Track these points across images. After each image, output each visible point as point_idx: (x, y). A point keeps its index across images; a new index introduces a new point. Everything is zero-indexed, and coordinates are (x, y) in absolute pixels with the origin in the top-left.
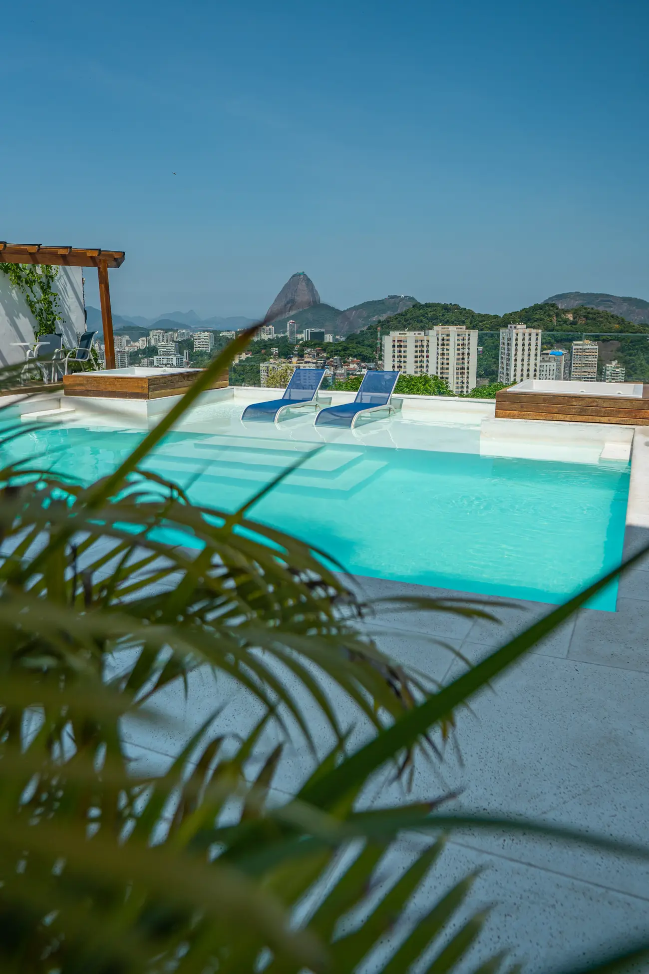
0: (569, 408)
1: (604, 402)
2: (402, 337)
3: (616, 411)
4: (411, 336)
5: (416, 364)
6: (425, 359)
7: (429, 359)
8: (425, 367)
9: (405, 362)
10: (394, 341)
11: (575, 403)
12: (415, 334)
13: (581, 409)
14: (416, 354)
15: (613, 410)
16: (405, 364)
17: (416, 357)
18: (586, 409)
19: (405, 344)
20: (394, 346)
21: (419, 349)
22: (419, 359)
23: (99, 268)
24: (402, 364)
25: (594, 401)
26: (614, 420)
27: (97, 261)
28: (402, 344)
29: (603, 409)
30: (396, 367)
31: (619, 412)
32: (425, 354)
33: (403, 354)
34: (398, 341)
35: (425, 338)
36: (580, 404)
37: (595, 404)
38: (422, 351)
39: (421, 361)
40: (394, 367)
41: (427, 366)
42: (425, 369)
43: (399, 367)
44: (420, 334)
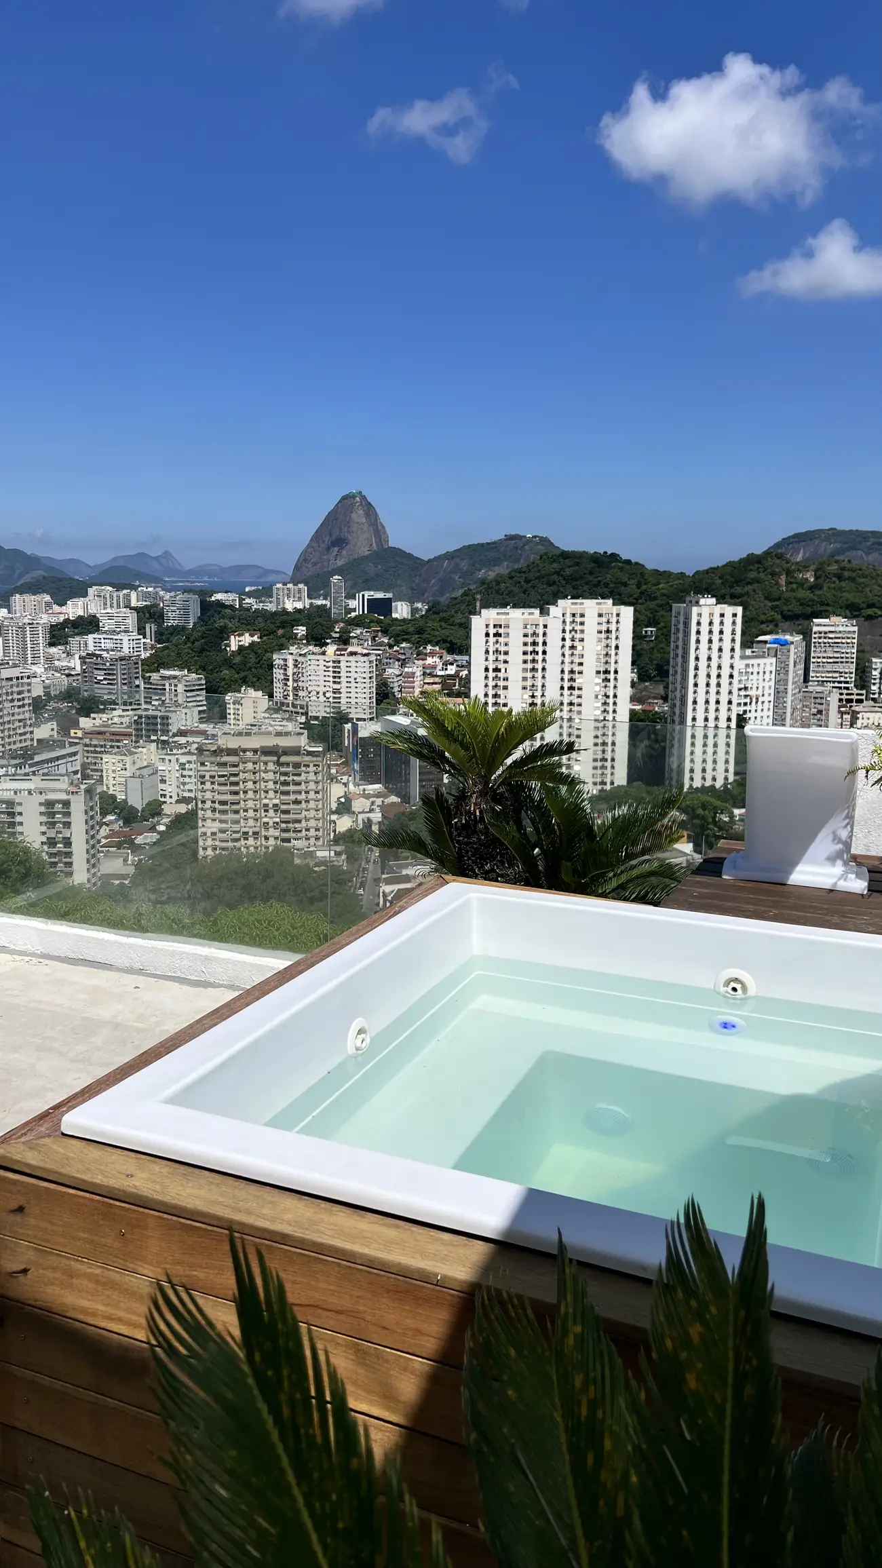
2: (502, 619)
4: (517, 618)
5: (525, 666)
6: (540, 657)
7: (547, 657)
8: (540, 670)
9: (506, 662)
10: (487, 626)
12: (523, 614)
14: (526, 648)
16: (506, 665)
17: (525, 653)
19: (506, 630)
20: (487, 635)
21: (530, 640)
22: (529, 657)
24: (502, 666)
28: (501, 631)
30: (491, 670)
32: (540, 649)
33: (502, 649)
34: (495, 626)
35: (542, 620)
38: (534, 644)
39: (534, 661)
40: (487, 670)
41: (544, 669)
42: (539, 674)
43: (497, 670)
44: (533, 613)
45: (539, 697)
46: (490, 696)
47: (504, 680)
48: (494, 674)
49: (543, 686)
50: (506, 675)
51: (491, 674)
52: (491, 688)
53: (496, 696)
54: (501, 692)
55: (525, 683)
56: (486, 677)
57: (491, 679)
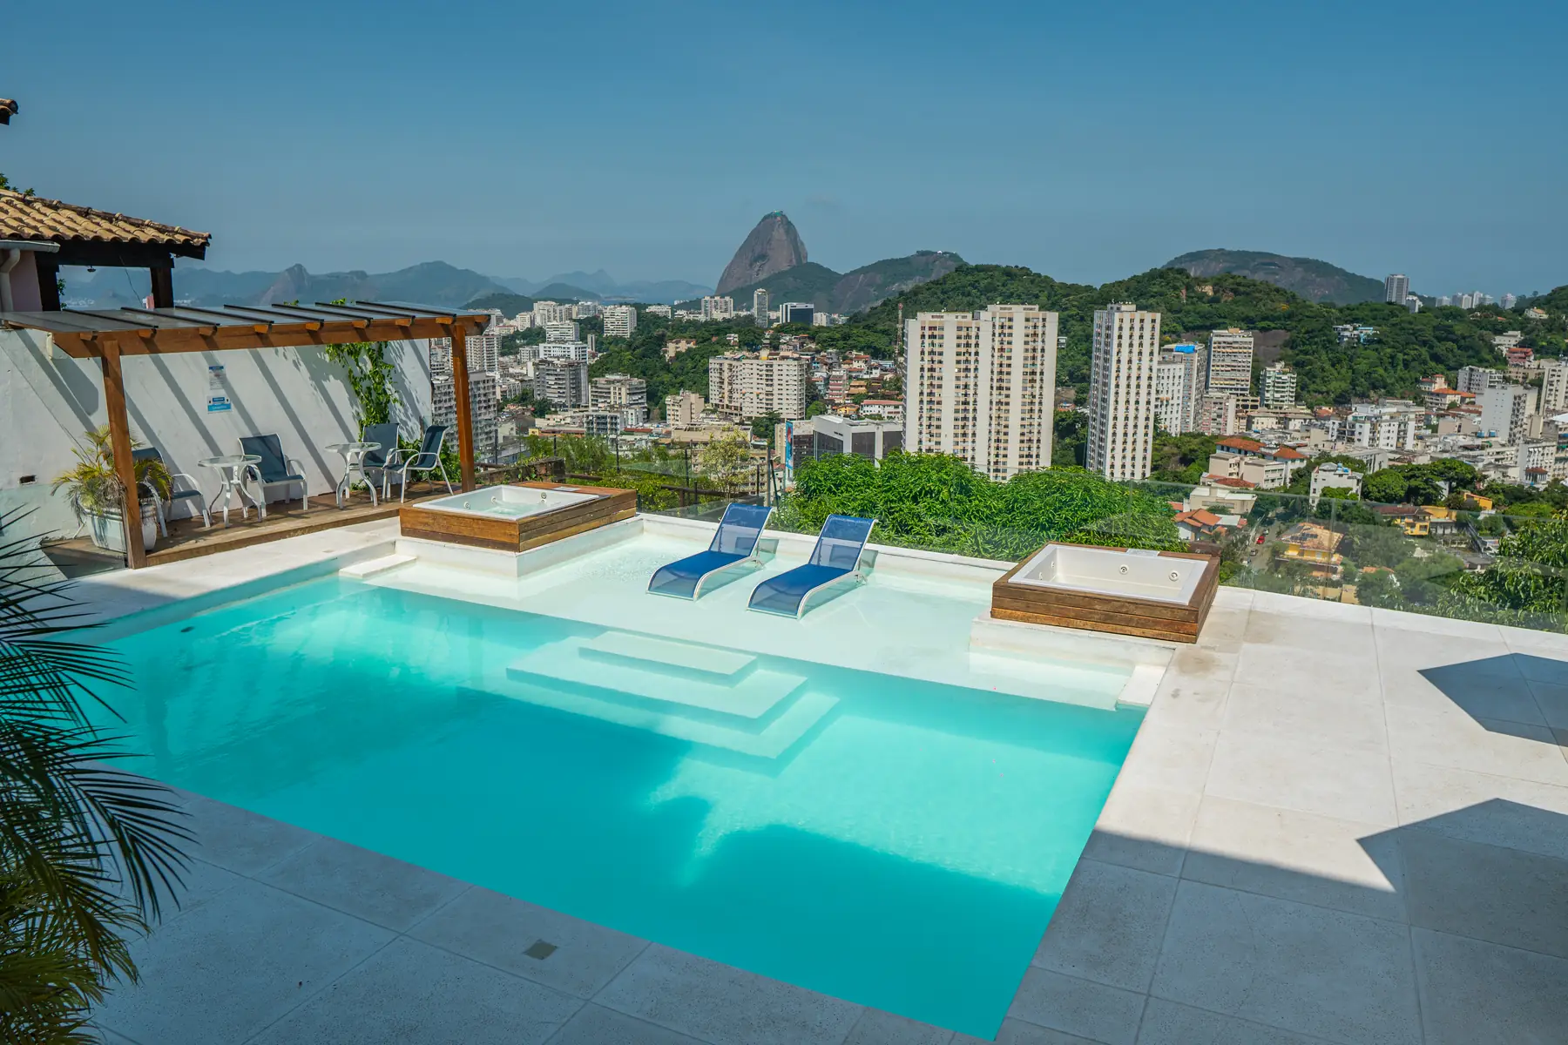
0: (1091, 613)
1: (1136, 608)
2: (937, 322)
3: (1153, 622)
4: (950, 321)
5: (959, 366)
6: (972, 358)
7: (979, 357)
8: (972, 370)
9: (940, 362)
10: (923, 328)
11: (1097, 607)
12: (957, 317)
13: (1106, 615)
14: (959, 350)
15: (1149, 620)
16: (940, 365)
17: (958, 354)
18: (1112, 616)
19: (941, 333)
20: (923, 336)
21: (963, 341)
22: (962, 358)
23: (453, 339)
24: (936, 366)
25: (1122, 606)
26: (1148, 632)
27: (452, 327)
28: (936, 333)
29: (1136, 618)
30: (926, 370)
31: (1156, 623)
32: (972, 350)
33: (937, 349)
34: (930, 328)
35: (973, 324)
36: (1105, 608)
37: (1124, 610)
38: (968, 345)
39: (967, 361)
40: (922, 369)
41: (976, 369)
42: (972, 374)
43: (932, 370)
44: (965, 317)
45: (971, 395)
46: (925, 394)
47: (938, 379)
48: (929, 374)
49: (976, 385)
50: (940, 375)
51: (926, 374)
52: (926, 386)
53: (931, 394)
54: (936, 391)
55: (958, 383)
56: (922, 377)
57: (926, 378)
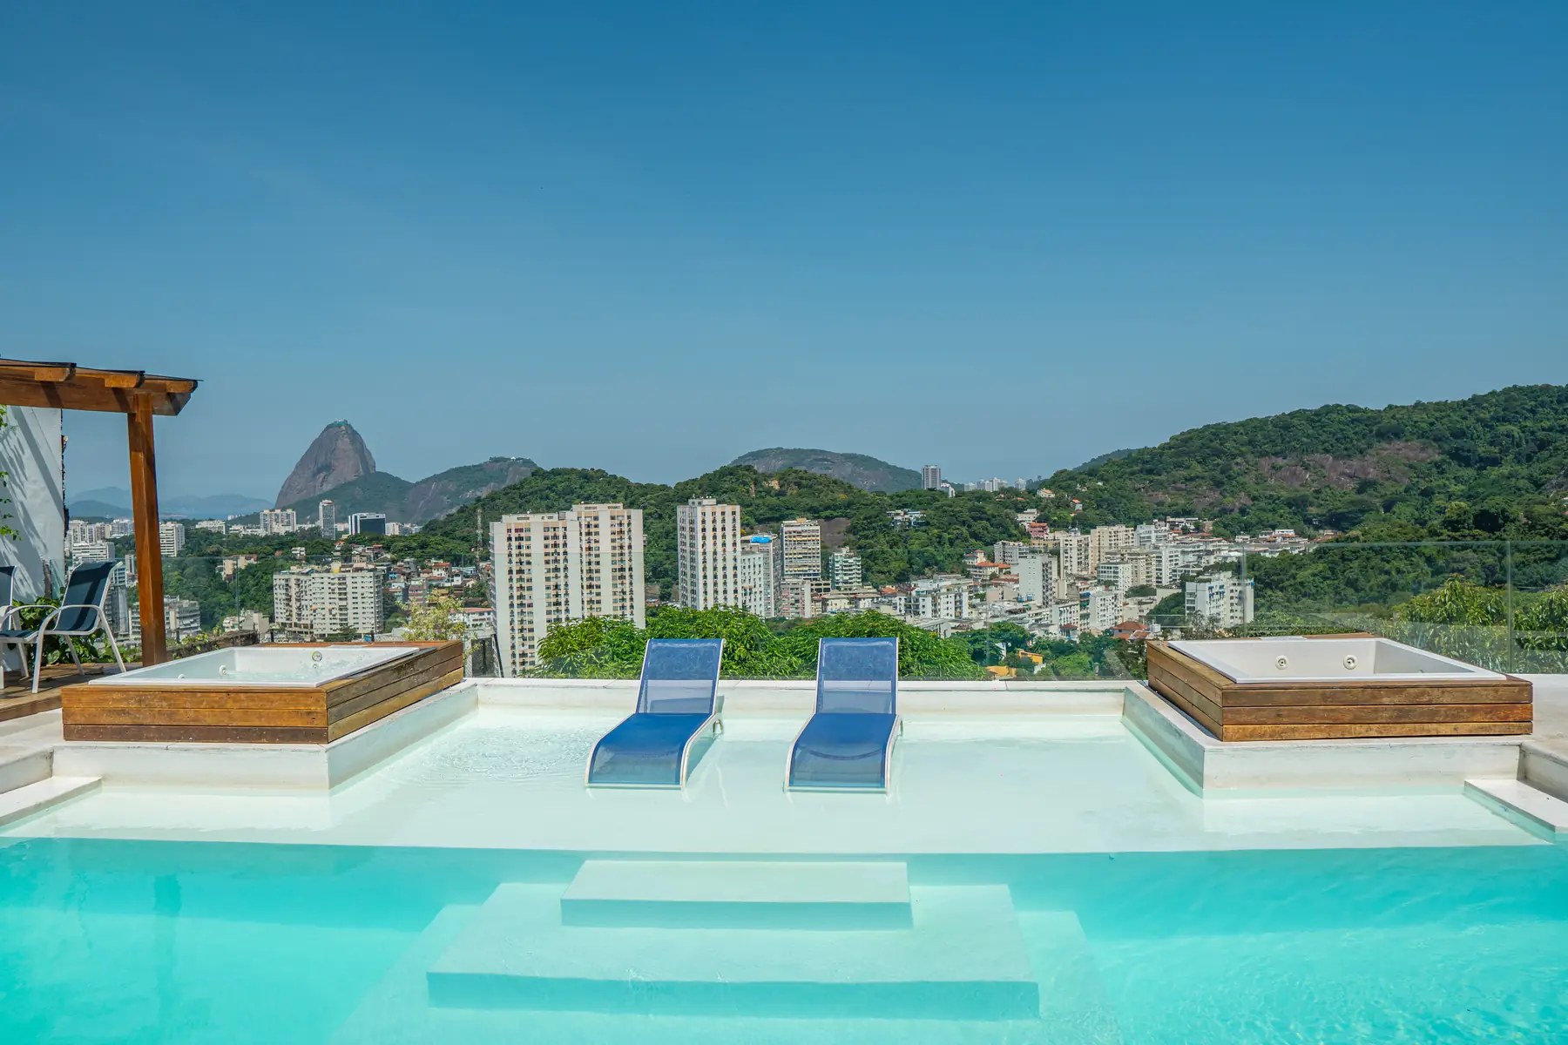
0: (1376, 711)
1: (1443, 692)
2: (523, 524)
3: (1468, 711)
4: (536, 523)
5: (548, 566)
6: (561, 557)
7: (568, 557)
8: (562, 570)
9: (529, 563)
10: (509, 530)
11: (1386, 700)
12: (543, 518)
13: (1400, 710)
14: (547, 550)
15: (1462, 709)
16: (529, 567)
17: (546, 554)
18: (1409, 711)
19: (528, 534)
20: (510, 539)
21: (551, 542)
22: (551, 558)
23: (132, 417)
24: (525, 567)
25: (1423, 694)
26: (1464, 727)
27: (130, 399)
28: (523, 535)
29: (1443, 709)
30: (514, 572)
31: (1474, 711)
32: (561, 550)
33: (524, 551)
34: (517, 530)
35: (561, 524)
36: (1396, 700)
37: (1425, 699)
38: (556, 545)
39: (556, 561)
40: (510, 572)
41: (566, 568)
42: (562, 574)
43: (520, 571)
44: (551, 517)
45: (563, 595)
46: (515, 598)
47: (528, 581)
48: (518, 576)
49: (566, 585)
50: (529, 576)
51: (515, 576)
52: (515, 589)
53: (521, 597)
54: (525, 593)
55: (548, 583)
56: (511, 580)
57: (515, 580)
